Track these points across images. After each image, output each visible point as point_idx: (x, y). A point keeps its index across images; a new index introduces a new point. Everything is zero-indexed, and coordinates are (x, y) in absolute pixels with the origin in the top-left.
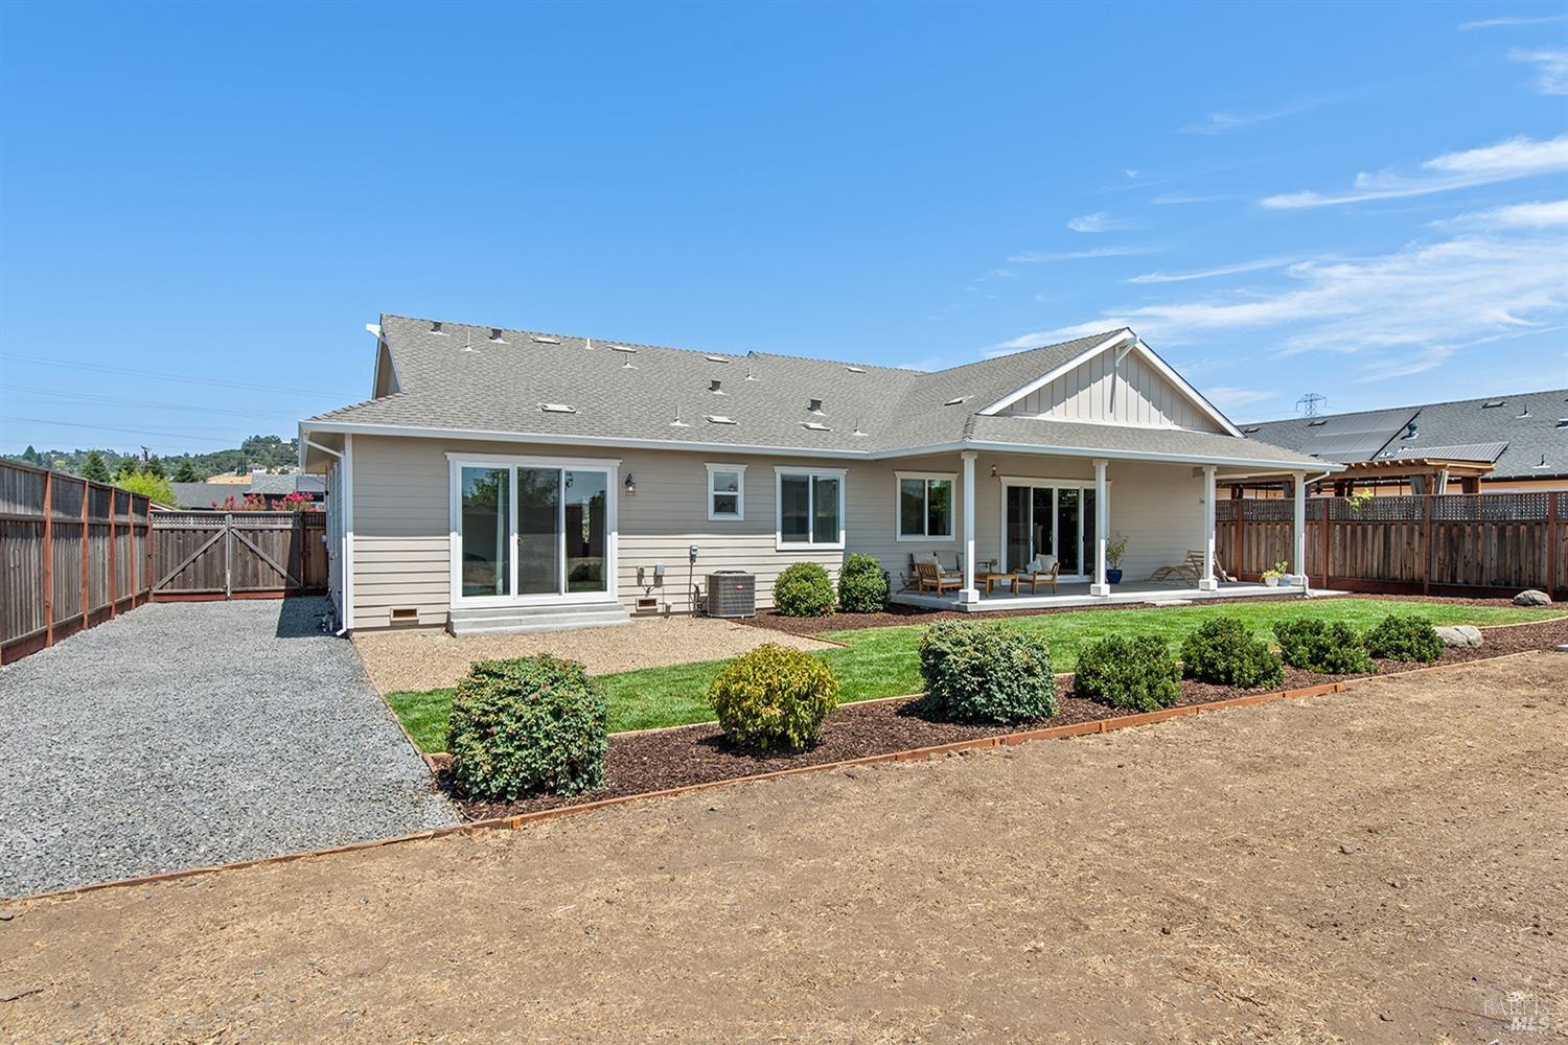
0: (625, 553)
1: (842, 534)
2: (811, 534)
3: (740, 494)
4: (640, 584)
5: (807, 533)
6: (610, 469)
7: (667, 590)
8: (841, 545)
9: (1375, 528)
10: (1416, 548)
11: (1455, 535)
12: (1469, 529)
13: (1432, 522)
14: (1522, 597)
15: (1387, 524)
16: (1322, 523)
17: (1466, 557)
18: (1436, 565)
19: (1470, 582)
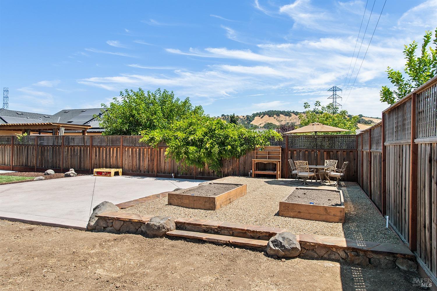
9: (25, 147)
10: (34, 155)
11: (43, 150)
12: (46, 148)
13: (38, 145)
14: (45, 172)
15: (28, 146)
16: (12, 145)
17: (45, 158)
18: (38, 161)
19: (46, 167)
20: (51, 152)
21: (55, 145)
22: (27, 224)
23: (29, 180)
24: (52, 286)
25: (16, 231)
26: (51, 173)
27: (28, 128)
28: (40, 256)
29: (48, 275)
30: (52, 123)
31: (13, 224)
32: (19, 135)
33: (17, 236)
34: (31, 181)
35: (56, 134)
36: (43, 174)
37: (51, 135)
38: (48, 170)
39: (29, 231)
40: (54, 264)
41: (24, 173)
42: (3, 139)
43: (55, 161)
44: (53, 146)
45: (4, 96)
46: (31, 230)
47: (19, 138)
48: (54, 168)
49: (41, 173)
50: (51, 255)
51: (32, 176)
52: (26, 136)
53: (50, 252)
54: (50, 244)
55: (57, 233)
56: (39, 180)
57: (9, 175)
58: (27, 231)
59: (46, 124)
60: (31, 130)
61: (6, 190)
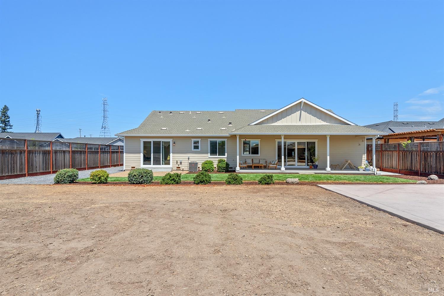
0: (174, 157)
1: (226, 154)
2: (218, 154)
3: (199, 145)
4: (177, 164)
5: (217, 154)
6: (171, 140)
7: (183, 165)
8: (226, 156)
9: (409, 153)
10: (418, 160)
11: (426, 156)
12: (429, 154)
13: (421, 151)
14: (429, 177)
15: (411, 152)
16: (398, 151)
17: (428, 163)
18: (422, 166)
19: (429, 172)
20: (435, 158)
21: (439, 151)
22: (403, 220)
23: (412, 183)
24: (413, 279)
25: (393, 224)
26: (434, 178)
27: (412, 136)
28: (407, 249)
29: (411, 268)
30: (435, 130)
31: (391, 218)
32: (404, 143)
33: (393, 228)
34: (414, 184)
35: (440, 139)
36: (427, 179)
37: (435, 141)
38: (431, 175)
39: (404, 227)
40: (418, 261)
41: (409, 176)
42: (391, 146)
43: (439, 167)
44: (437, 152)
45: (395, 110)
46: (405, 226)
47: (404, 145)
48: (438, 173)
49: (424, 177)
50: (417, 252)
51: (416, 179)
52: (409, 143)
53: (418, 250)
54: (420, 243)
55: (430, 235)
56: (422, 184)
57: (396, 177)
58: (402, 226)
59: (429, 130)
60: (415, 137)
61: (390, 189)
